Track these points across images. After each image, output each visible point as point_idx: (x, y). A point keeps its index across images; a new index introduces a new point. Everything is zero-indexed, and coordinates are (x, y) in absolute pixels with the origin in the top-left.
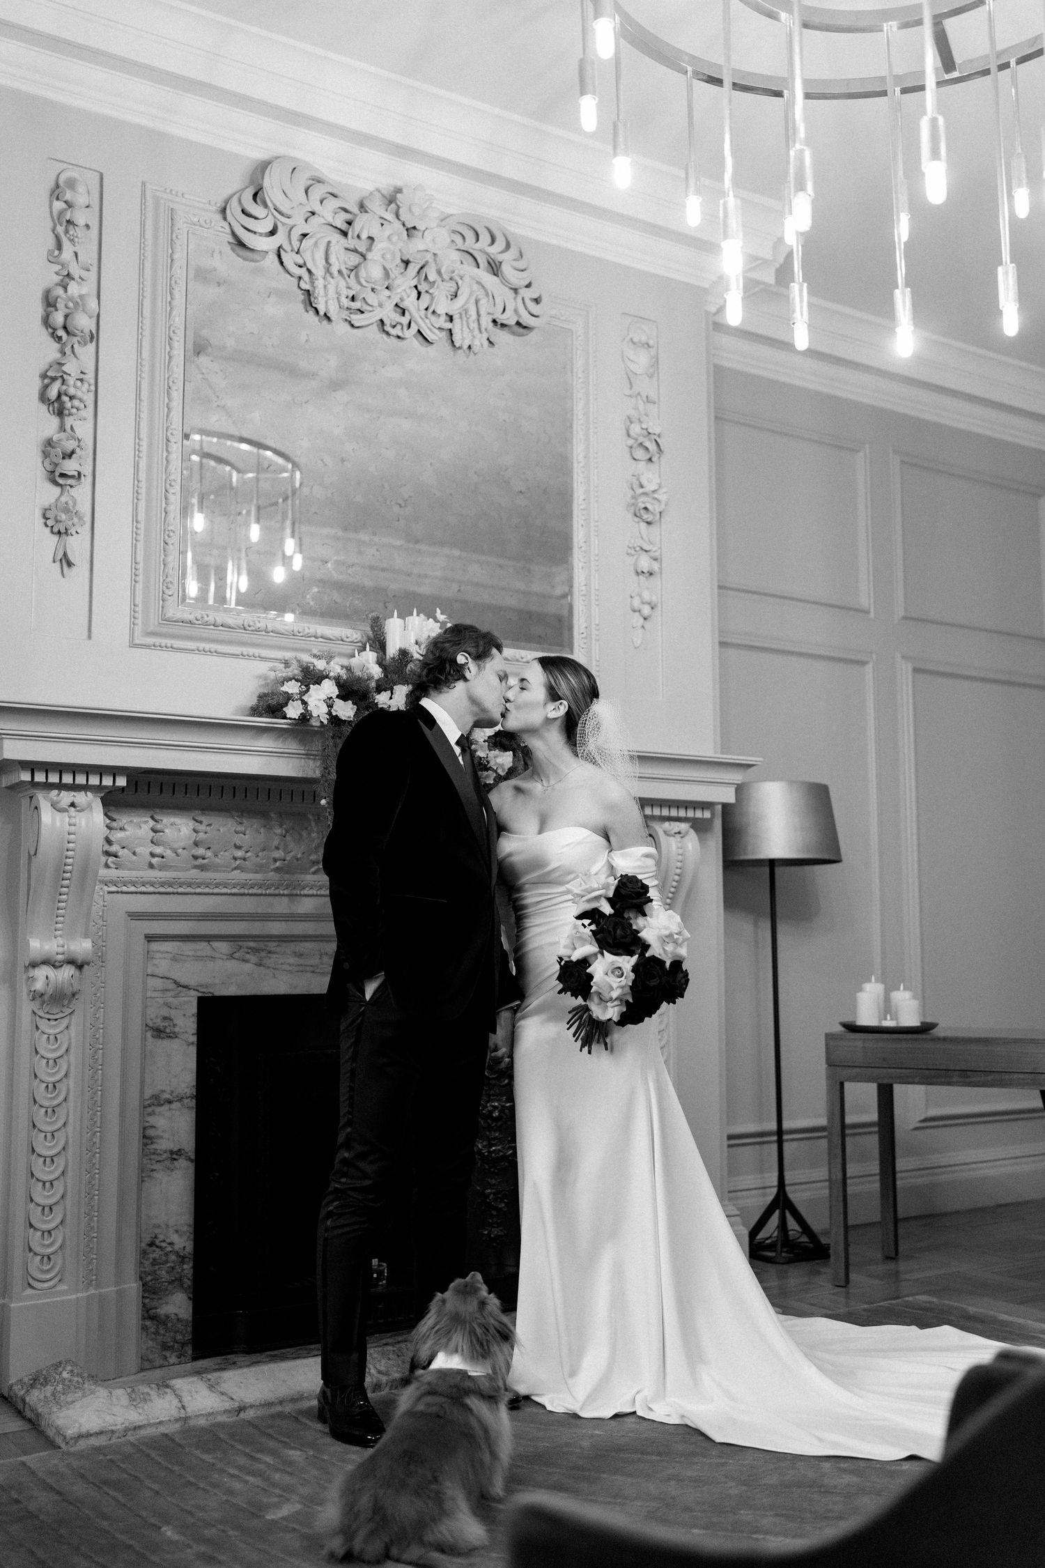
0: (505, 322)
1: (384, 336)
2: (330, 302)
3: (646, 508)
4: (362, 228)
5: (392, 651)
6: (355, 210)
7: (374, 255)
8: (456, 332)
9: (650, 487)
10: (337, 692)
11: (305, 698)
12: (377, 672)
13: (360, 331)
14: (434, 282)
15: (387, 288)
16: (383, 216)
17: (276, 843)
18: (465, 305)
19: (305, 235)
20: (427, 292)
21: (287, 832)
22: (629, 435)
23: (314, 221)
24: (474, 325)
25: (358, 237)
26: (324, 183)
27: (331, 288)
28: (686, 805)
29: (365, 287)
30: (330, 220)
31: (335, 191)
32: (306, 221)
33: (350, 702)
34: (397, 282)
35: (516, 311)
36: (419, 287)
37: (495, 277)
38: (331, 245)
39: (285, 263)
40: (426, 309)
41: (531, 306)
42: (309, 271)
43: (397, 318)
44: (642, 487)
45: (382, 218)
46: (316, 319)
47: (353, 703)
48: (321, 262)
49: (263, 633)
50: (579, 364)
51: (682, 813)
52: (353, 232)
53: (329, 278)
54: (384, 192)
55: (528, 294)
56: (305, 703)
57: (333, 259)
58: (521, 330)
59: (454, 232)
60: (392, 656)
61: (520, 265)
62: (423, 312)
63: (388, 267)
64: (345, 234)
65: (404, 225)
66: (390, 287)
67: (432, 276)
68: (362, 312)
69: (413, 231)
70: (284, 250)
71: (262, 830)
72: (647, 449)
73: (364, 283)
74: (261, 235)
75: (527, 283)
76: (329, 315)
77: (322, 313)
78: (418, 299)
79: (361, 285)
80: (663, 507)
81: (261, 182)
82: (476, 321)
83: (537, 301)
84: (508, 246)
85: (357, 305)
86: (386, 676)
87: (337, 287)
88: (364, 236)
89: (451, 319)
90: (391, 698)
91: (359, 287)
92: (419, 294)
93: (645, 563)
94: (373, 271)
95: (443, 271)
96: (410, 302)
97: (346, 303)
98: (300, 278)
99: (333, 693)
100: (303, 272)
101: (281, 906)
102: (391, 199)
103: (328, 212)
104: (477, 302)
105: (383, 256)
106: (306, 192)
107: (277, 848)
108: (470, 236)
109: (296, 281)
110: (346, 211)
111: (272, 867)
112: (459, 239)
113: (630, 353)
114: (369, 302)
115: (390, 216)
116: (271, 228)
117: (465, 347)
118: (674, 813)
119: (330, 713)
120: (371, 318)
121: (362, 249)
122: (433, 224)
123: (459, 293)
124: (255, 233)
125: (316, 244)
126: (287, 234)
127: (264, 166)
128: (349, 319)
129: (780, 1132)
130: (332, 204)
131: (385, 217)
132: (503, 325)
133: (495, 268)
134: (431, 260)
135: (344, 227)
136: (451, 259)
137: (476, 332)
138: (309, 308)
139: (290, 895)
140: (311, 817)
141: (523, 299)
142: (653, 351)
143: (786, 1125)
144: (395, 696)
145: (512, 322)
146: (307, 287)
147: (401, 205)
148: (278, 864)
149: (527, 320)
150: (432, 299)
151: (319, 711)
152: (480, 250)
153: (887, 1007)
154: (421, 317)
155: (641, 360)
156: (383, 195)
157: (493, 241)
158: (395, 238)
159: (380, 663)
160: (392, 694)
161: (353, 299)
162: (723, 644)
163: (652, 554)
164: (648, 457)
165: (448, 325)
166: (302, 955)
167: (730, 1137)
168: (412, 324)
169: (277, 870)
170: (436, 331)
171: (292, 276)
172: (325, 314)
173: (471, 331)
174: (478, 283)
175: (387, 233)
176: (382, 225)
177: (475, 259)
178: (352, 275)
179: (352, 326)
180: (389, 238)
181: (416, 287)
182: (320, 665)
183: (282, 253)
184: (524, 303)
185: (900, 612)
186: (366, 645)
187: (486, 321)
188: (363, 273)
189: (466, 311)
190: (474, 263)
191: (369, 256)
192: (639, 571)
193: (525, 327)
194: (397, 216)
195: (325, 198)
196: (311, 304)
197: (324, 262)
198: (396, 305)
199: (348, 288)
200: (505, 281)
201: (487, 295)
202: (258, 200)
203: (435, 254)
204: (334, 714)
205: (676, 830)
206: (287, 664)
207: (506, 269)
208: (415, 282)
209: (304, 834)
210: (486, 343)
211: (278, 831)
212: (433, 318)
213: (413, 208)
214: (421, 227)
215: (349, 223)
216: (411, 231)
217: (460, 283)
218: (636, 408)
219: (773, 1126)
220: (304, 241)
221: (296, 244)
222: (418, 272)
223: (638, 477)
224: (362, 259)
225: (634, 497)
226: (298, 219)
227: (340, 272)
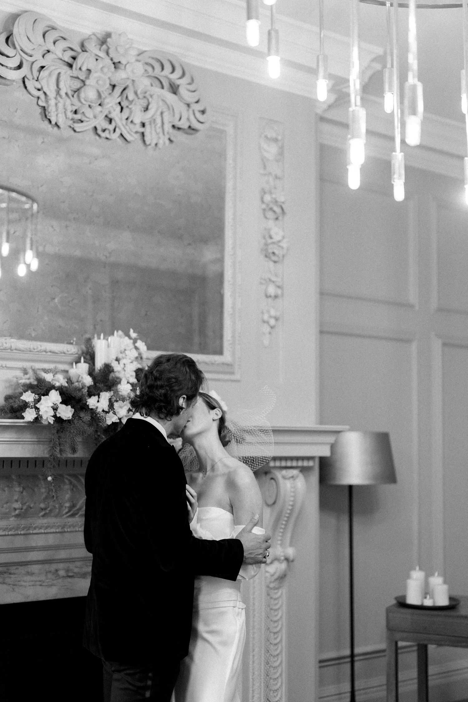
0: (180, 126)
1: (97, 138)
2: (60, 115)
3: (274, 253)
4: (83, 63)
5: (99, 364)
6: (78, 49)
7: (90, 82)
8: (147, 134)
9: (276, 238)
10: (60, 400)
11: (38, 406)
12: (88, 381)
13: (80, 134)
14: (132, 101)
15: (100, 105)
16: (97, 54)
17: (16, 497)
18: (153, 116)
19: (42, 67)
20: (127, 107)
21: (24, 489)
22: (263, 202)
23: (49, 56)
24: (159, 130)
25: (80, 69)
26: (56, 29)
27: (60, 105)
28: (297, 459)
29: (84, 104)
30: (61, 56)
31: (63, 36)
32: (43, 57)
33: (69, 407)
34: (107, 101)
35: (188, 119)
36: (122, 104)
37: (173, 96)
38: (61, 75)
39: (28, 88)
40: (127, 119)
41: (198, 115)
42: (45, 93)
43: (105, 125)
44: (271, 237)
45: (96, 55)
46: (50, 126)
47: (72, 407)
48: (53, 87)
49: (9, 351)
50: (230, 154)
51: (294, 464)
52: (77, 64)
53: (59, 98)
54: (99, 36)
55: (197, 107)
56: (37, 409)
57: (62, 85)
58: (192, 132)
59: (147, 64)
60: (99, 368)
61: (192, 87)
62: (124, 122)
63: (100, 90)
64: (71, 66)
65: (112, 60)
66: (101, 104)
67: (131, 96)
68: (82, 122)
69: (119, 64)
70: (28, 79)
71: (6, 489)
72: (274, 212)
73: (83, 100)
74: (11, 69)
75: (196, 100)
76: (59, 124)
77: (53, 123)
78: (121, 112)
79: (82, 103)
80: (285, 251)
81: (11, 28)
82: (161, 128)
83: (203, 112)
84: (184, 74)
85: (78, 117)
86: (95, 383)
87: (64, 105)
88: (84, 69)
89: (143, 125)
90: (98, 401)
91: (80, 104)
92: (122, 108)
93: (272, 290)
94: (89, 94)
95: (139, 92)
96: (116, 114)
97: (70, 115)
98: (38, 98)
99: (57, 401)
100: (40, 94)
101: (19, 542)
102: (103, 41)
103: (58, 50)
104: (162, 113)
105: (97, 82)
106: (44, 36)
107: (17, 501)
108: (157, 67)
109: (36, 100)
110: (72, 49)
111: (13, 514)
112: (150, 69)
113: (265, 145)
114: (87, 115)
115: (102, 54)
116: (19, 64)
117: (153, 145)
118: (289, 464)
119: (55, 416)
120: (87, 126)
121: (82, 77)
122: (133, 60)
123: (150, 107)
124: (7, 67)
125: (50, 74)
126: (30, 66)
127: (14, 18)
128: (72, 126)
129: (352, 656)
130: (62, 45)
131: (99, 55)
132: (179, 129)
133: (174, 89)
134: (130, 85)
135: (70, 61)
136: (144, 83)
137: (161, 134)
138: (44, 119)
139: (24, 534)
140: (40, 477)
141: (193, 111)
142: (280, 144)
143: (357, 650)
144: (101, 400)
145: (185, 126)
146: (44, 104)
147: (110, 47)
148: (17, 512)
149: (196, 125)
150: (131, 112)
151: (47, 414)
152: (165, 77)
153: (427, 592)
154: (123, 125)
155: (272, 150)
156: (98, 38)
157: (173, 70)
158: (105, 70)
159: (91, 373)
160: (99, 397)
161: (76, 112)
162: (322, 332)
163: (278, 284)
164: (275, 217)
165: (142, 130)
166: (33, 574)
167: (320, 662)
168: (117, 130)
169: (17, 516)
170: (133, 134)
171: (33, 96)
172: (56, 124)
173: (158, 134)
174: (163, 100)
175: (101, 66)
176: (97, 60)
177: (161, 83)
178: (75, 95)
179: (75, 131)
180: (102, 69)
181: (120, 103)
182: (48, 377)
183: (26, 80)
184: (194, 114)
185: (434, 304)
186: (81, 358)
187: (168, 127)
188: (82, 95)
189: (154, 120)
190: (159, 85)
191: (87, 82)
192: (268, 295)
193: (193, 129)
194: (108, 54)
195: (58, 40)
196: (46, 116)
197: (56, 87)
198: (106, 116)
199: (72, 105)
200: (181, 99)
201: (169, 108)
202: (9, 42)
203: (133, 81)
204: (58, 415)
205: (291, 475)
206: (25, 372)
207: (182, 91)
208: (119, 100)
209: (36, 489)
210: (167, 142)
211: (17, 489)
212: (131, 126)
213: (119, 49)
214: (124, 62)
215: (74, 58)
216: (116, 65)
217: (150, 100)
218: (268, 182)
219: (348, 652)
220: (42, 72)
221: (36, 74)
222: (122, 92)
223: (268, 230)
224: (82, 85)
225: (266, 244)
226: (38, 56)
227: (66, 94)
